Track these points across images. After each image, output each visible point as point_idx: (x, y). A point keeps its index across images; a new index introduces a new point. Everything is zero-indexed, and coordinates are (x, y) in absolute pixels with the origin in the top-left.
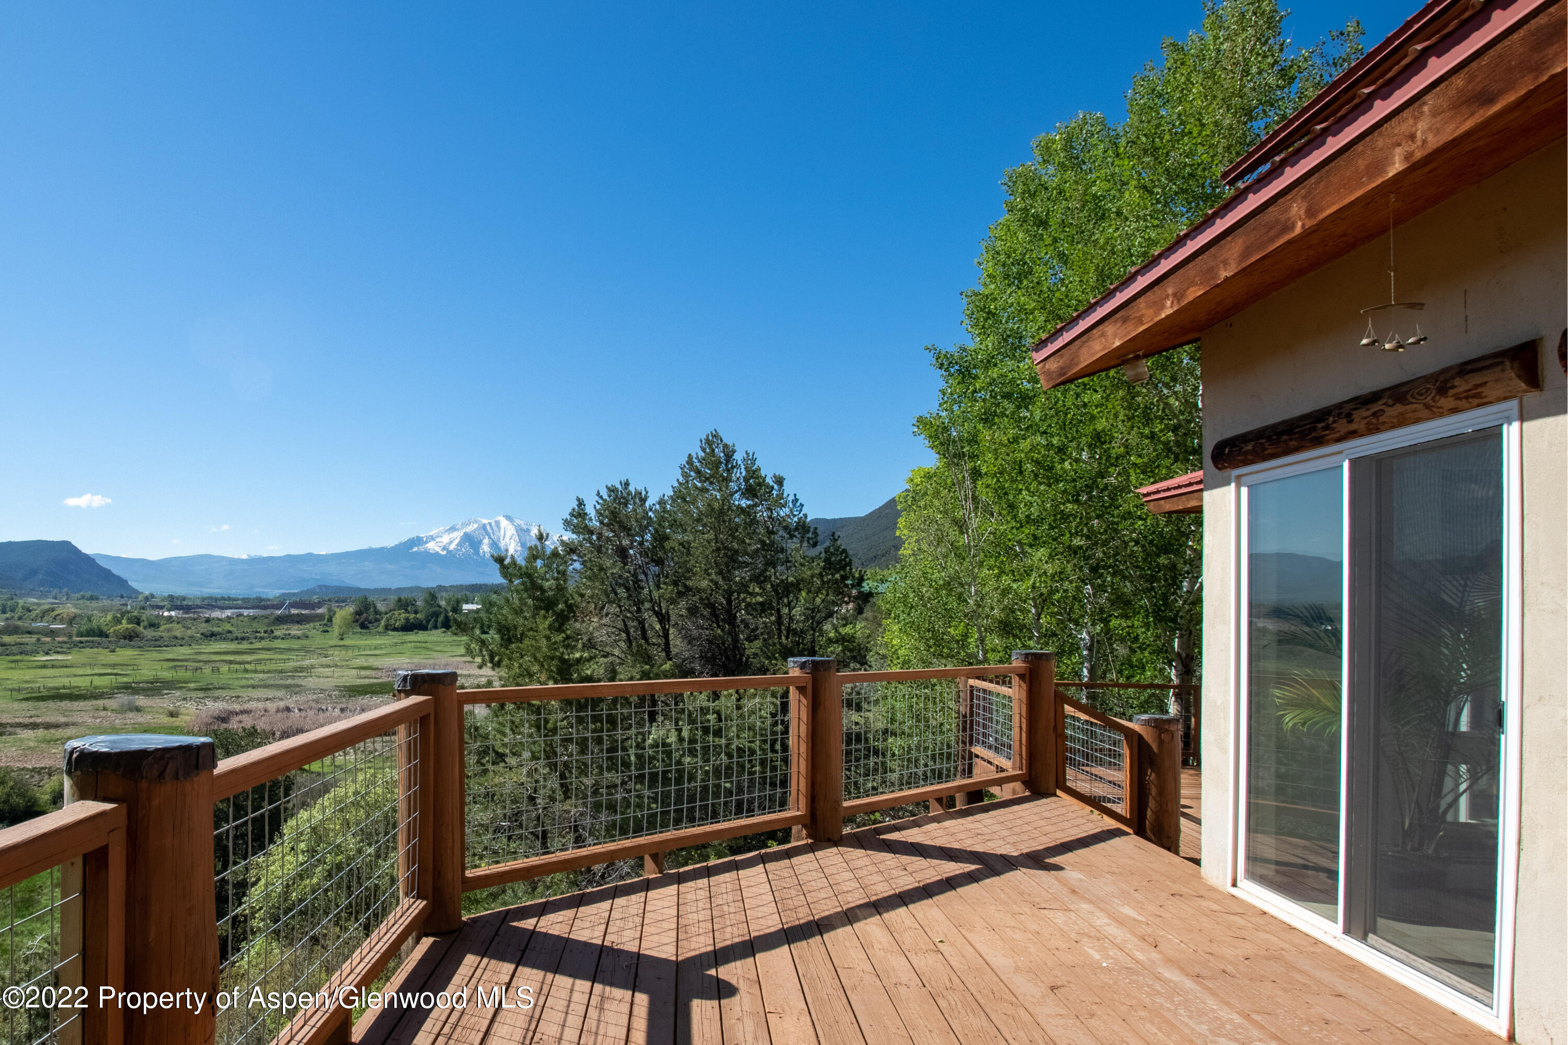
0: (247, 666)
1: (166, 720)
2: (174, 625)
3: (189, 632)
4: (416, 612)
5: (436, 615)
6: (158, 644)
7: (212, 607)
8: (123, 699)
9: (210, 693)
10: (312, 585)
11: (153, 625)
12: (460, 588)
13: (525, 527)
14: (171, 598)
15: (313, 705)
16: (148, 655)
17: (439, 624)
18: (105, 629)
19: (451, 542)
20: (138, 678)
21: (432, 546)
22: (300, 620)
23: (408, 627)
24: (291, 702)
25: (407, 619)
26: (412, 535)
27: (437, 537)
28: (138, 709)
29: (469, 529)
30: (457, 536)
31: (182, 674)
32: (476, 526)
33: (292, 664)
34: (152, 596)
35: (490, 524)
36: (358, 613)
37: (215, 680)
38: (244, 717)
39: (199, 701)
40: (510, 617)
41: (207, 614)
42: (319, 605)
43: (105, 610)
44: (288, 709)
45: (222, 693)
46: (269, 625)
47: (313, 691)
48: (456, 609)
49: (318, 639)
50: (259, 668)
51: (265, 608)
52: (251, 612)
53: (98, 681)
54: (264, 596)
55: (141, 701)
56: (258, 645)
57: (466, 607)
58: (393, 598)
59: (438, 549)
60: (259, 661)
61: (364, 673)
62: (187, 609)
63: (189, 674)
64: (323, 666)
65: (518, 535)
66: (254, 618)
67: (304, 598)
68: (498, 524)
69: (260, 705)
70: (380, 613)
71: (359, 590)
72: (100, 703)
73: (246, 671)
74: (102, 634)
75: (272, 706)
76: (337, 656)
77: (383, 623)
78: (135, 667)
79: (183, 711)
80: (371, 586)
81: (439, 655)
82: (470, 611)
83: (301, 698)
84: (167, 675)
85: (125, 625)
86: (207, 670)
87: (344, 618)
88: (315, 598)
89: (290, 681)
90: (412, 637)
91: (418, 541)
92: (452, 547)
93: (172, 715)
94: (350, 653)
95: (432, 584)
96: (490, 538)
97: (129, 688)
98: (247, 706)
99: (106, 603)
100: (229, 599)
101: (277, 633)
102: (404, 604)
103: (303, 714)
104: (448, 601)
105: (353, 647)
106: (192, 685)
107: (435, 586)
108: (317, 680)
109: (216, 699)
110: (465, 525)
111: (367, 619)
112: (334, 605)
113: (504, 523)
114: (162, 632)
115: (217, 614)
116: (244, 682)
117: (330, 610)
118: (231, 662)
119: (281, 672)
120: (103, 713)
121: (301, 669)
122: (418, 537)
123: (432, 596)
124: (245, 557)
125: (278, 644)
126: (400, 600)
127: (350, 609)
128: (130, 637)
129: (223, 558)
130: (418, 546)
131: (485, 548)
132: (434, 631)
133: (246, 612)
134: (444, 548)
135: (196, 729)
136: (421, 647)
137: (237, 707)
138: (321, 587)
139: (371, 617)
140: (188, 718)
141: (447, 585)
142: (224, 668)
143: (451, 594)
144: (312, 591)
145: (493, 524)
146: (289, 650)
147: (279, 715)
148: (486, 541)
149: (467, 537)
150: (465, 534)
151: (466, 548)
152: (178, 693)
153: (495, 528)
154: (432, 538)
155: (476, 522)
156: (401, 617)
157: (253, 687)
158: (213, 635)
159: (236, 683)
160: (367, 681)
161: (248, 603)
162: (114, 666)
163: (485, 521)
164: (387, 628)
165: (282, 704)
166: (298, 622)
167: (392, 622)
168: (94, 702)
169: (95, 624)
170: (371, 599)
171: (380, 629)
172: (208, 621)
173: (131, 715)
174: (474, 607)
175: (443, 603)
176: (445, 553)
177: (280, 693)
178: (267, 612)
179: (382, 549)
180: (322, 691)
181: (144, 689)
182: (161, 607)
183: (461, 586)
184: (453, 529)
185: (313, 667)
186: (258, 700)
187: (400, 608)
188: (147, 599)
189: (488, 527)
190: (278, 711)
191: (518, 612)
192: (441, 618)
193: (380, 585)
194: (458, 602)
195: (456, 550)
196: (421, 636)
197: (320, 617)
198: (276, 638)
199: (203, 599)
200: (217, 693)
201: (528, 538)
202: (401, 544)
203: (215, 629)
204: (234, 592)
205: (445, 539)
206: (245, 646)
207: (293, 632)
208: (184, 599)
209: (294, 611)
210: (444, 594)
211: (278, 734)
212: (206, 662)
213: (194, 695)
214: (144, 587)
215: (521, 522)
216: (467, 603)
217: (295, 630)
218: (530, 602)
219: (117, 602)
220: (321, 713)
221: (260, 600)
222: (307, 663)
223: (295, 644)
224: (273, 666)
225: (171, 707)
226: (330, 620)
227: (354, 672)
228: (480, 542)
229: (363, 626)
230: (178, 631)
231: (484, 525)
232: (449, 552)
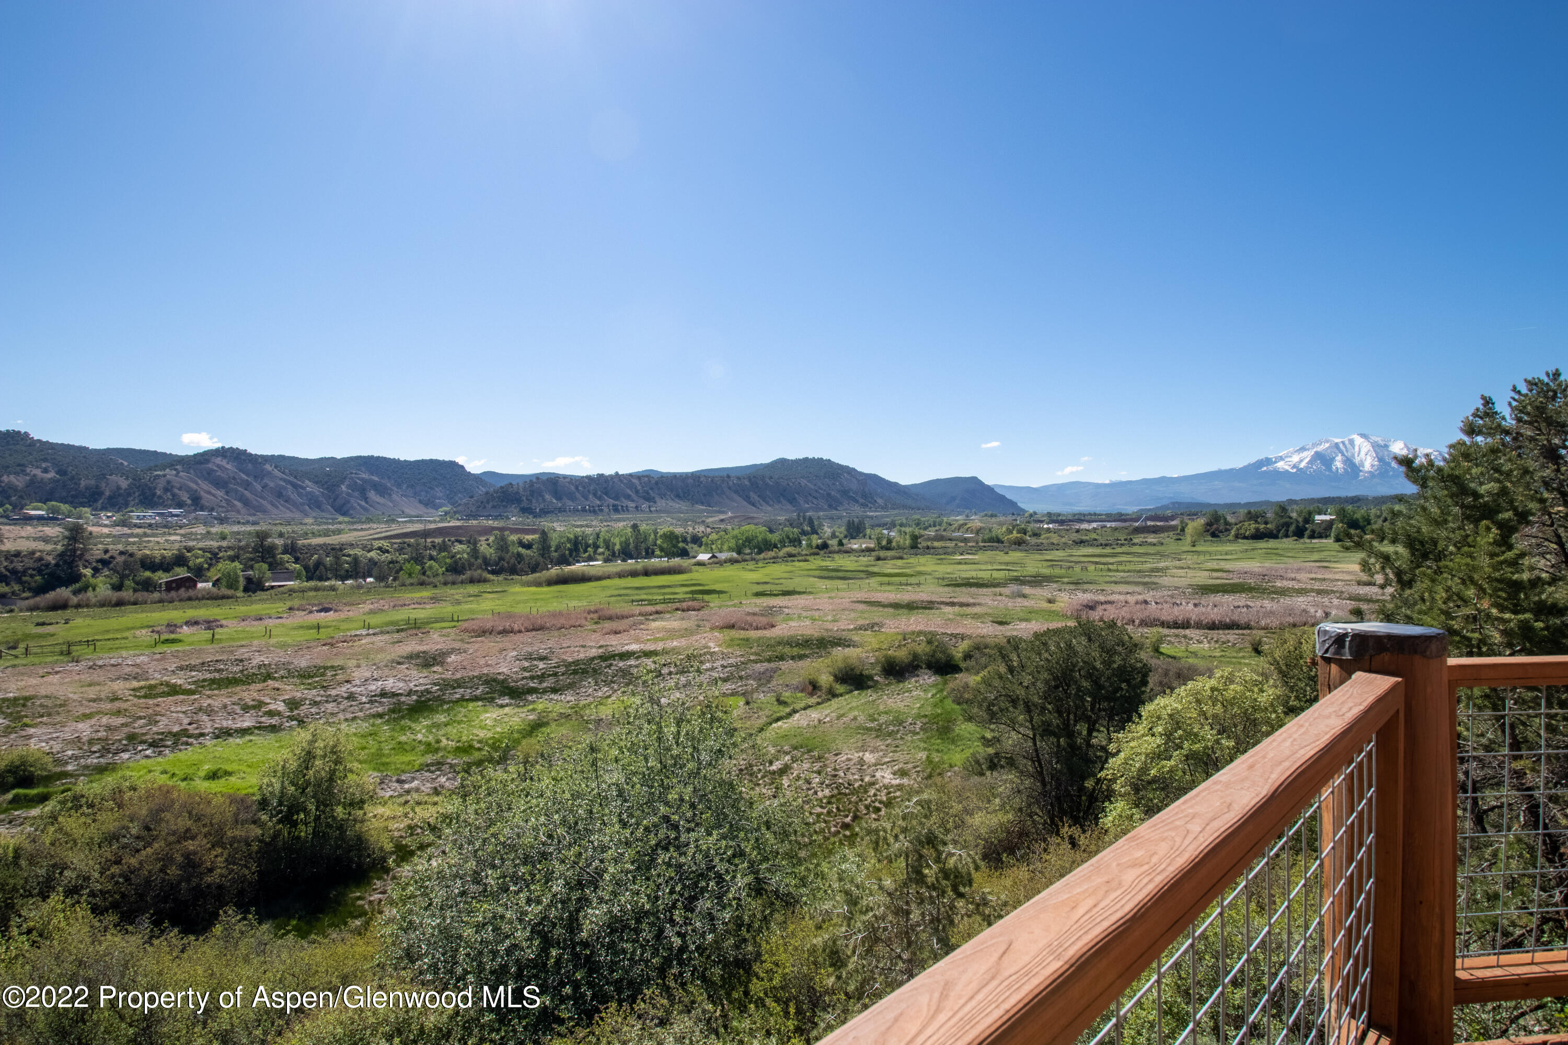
0: (1111, 567)
1: (1046, 605)
2: (1052, 535)
3: (1063, 540)
4: (1266, 523)
5: (1287, 525)
6: (1039, 548)
7: (1080, 521)
8: (1014, 588)
9: (1079, 587)
10: (1165, 502)
11: (1036, 535)
12: (1312, 501)
13: (1382, 443)
14: (1049, 514)
15: (1168, 599)
16: (1032, 556)
17: (1290, 533)
18: (1001, 537)
19: (1301, 461)
20: (1025, 573)
21: (1280, 465)
22: (1155, 530)
23: (1258, 536)
24: (1148, 596)
25: (1257, 529)
26: (1262, 457)
27: (1287, 457)
28: (1025, 596)
29: (1320, 448)
30: (1308, 455)
31: (1057, 571)
32: (1327, 445)
33: (1149, 566)
34: (1035, 513)
35: (1343, 443)
36: (1209, 524)
37: (1085, 577)
38: (1108, 607)
39: (1071, 592)
40: (1424, 529)
41: (1077, 526)
42: (1173, 518)
43: (1001, 524)
44: (1146, 602)
45: (1091, 587)
46: (1129, 534)
47: (1168, 588)
48: (1308, 519)
49: (1171, 545)
50: (1120, 568)
51: (1125, 521)
52: (1113, 524)
53: (996, 574)
54: (1123, 512)
55: (1027, 590)
56: (1119, 550)
57: (1319, 518)
58: (1243, 511)
59: (1287, 468)
60: (1120, 563)
61: (1215, 574)
62: (1062, 522)
63: (1063, 571)
64: (1176, 568)
65: (1375, 451)
66: (1116, 529)
67: (1160, 513)
68: (1352, 442)
69: (1122, 598)
70: (1230, 524)
71: (1209, 505)
72: (998, 590)
73: (1109, 570)
74: (999, 541)
75: (1131, 599)
76: (1190, 559)
77: (1233, 532)
78: (1023, 565)
79: (1058, 599)
80: (1221, 502)
81: (1291, 560)
82: (1323, 521)
83: (1158, 594)
84: (1046, 571)
85: (1015, 534)
86: (1078, 568)
87: (1195, 528)
88: (1169, 513)
89: (1147, 579)
90: (1262, 544)
91: (1268, 461)
92: (1302, 465)
93: (1050, 601)
94: (1202, 558)
95: (1281, 498)
96: (1343, 455)
97: (1018, 580)
98: (1110, 598)
99: (1002, 519)
100: (1095, 514)
101: (1135, 541)
102: (1253, 516)
103: (1160, 606)
104: (1300, 513)
105: (1204, 553)
106: (1066, 580)
107: (1284, 499)
108: (1171, 579)
109: (1085, 591)
110: (1314, 445)
111: (1217, 529)
112: (1186, 518)
113: (1358, 440)
114: (1042, 539)
115: (1085, 526)
116: (1108, 579)
117: (1182, 522)
118: (1097, 563)
119: (1139, 571)
120: (999, 598)
121: (1157, 570)
122: (1267, 458)
123: (1282, 509)
124: (1107, 482)
125: (1136, 549)
126: (1249, 513)
127: (1202, 521)
128: (1019, 544)
129: (1090, 484)
130: (1267, 465)
131: (1338, 464)
132: (1285, 540)
133: (1108, 525)
134: (1294, 467)
135: (1069, 613)
136: (1269, 554)
137: (1102, 598)
138: (1173, 503)
139: (1221, 528)
140: (1062, 605)
141: (1298, 498)
142: (1091, 568)
143: (1302, 507)
144: (1166, 507)
145: (1347, 442)
146: (1146, 554)
147: (1138, 606)
148: (1339, 458)
149: (1318, 456)
150: (1316, 453)
151: (1318, 465)
152: (1055, 585)
153: (1349, 446)
154: (1281, 458)
155: (1327, 441)
156: (1251, 527)
157: (1116, 583)
158: (1082, 542)
159: (1101, 579)
160: (1219, 582)
161: (1110, 517)
162: (1007, 564)
163: (1338, 440)
164: (1237, 537)
165: (1140, 598)
166: (1154, 532)
167: (1242, 531)
168: (993, 589)
169: (994, 534)
170: (1220, 513)
171: (1231, 537)
172: (1078, 531)
173: (1019, 600)
174: (1327, 518)
175: (1294, 515)
176: (1295, 470)
177: (1138, 589)
178: (1127, 524)
179: (1231, 470)
180: (1177, 588)
181: (1029, 582)
182: (1042, 522)
183: (1312, 499)
184: (1303, 449)
185: (1167, 568)
186: (1120, 593)
187: (1250, 519)
188: (1031, 515)
189: (1341, 445)
190: (1137, 603)
191: (1439, 523)
192: (1292, 528)
193: (1229, 501)
194: (1310, 513)
195: (1307, 467)
196: (1272, 543)
197: (1174, 528)
198: (1134, 544)
199: (1074, 515)
200: (1086, 587)
202: (1249, 465)
203: (1084, 538)
204: (1098, 510)
205: (1295, 459)
206: (1108, 550)
207: (1149, 540)
208: (1059, 515)
209: (1149, 523)
210: (1295, 507)
211: (1137, 622)
212: (1076, 563)
213: (1068, 587)
214: (1030, 508)
215: (1377, 439)
216: (1320, 514)
217: (1151, 538)
218: (1456, 510)
219: (1010, 518)
220: (1176, 608)
221: (1121, 515)
222: (1162, 565)
223: (1151, 550)
224: (1132, 567)
225: (1049, 596)
226: (1183, 530)
227: (1207, 574)
228: (1333, 459)
229: (1214, 535)
230: (1055, 539)
231: (1337, 444)
232: (1300, 470)
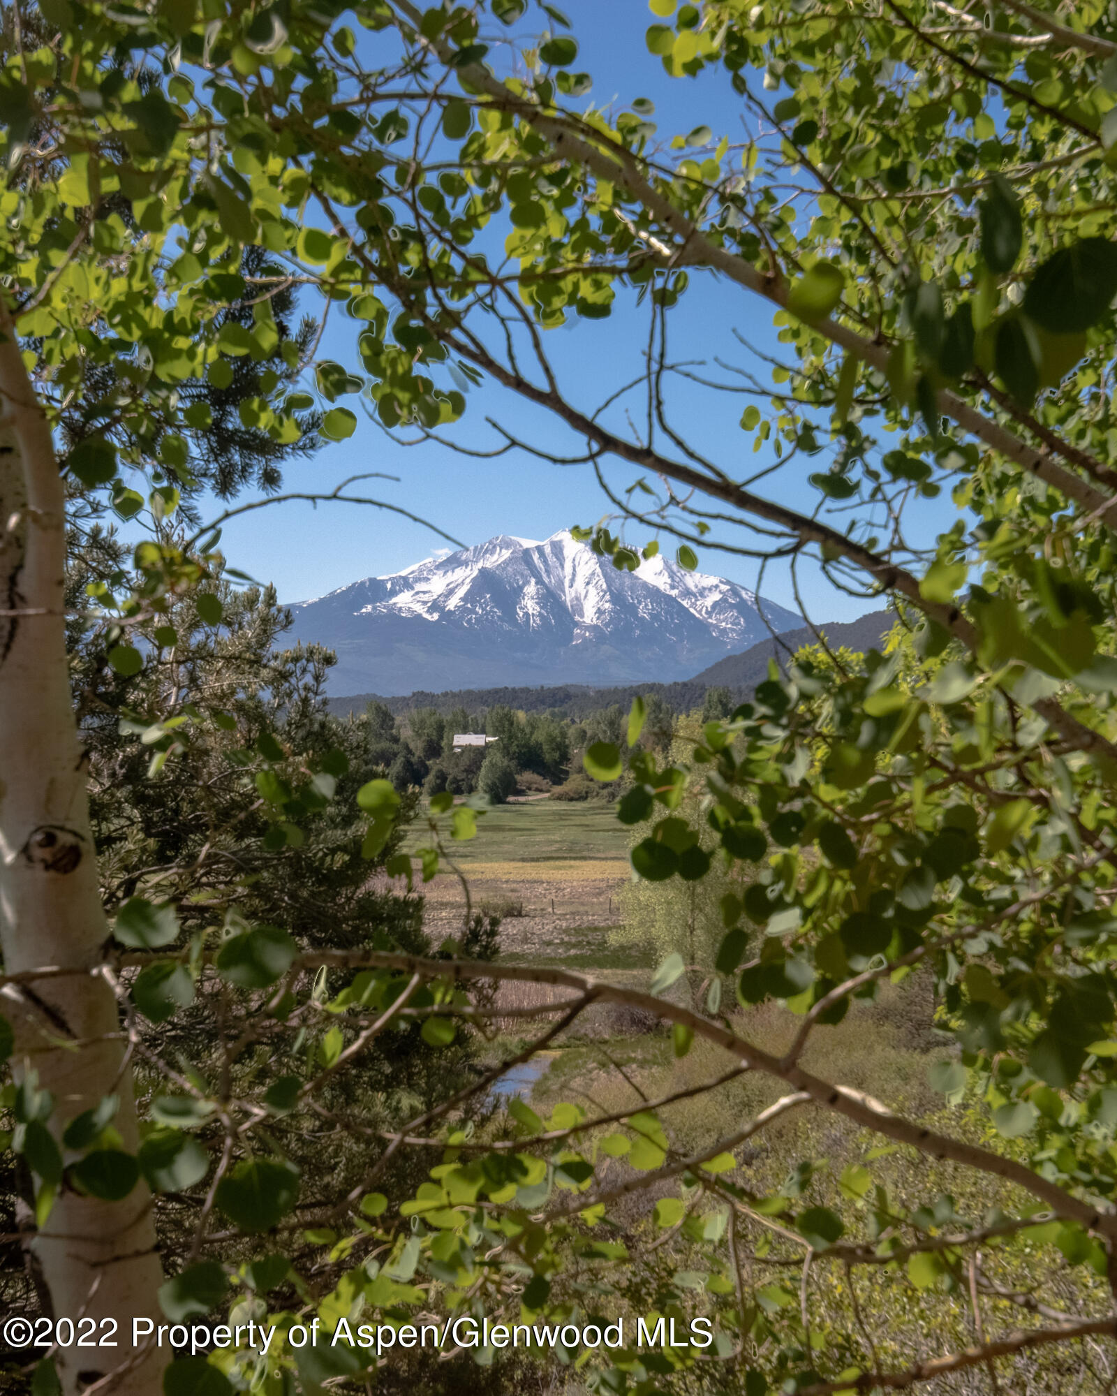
19: (450, 592)
21: (403, 600)
27: (418, 580)
29: (492, 561)
30: (464, 576)
32: (506, 554)
35: (540, 549)
48: (437, 745)
57: (460, 741)
59: (420, 609)
65: (605, 575)
68: (558, 548)
82: (467, 749)
91: (374, 590)
92: (453, 603)
95: (390, 689)
96: (540, 581)
104: (418, 727)
107: (393, 692)
110: (480, 552)
113: (574, 545)
122: (373, 581)
123: (384, 715)
130: (372, 601)
131: (529, 603)
134: (435, 606)
141: (421, 690)
143: (429, 709)
145: (548, 550)
148: (531, 589)
149: (486, 580)
150: (483, 571)
151: (485, 605)
153: (552, 560)
154: (405, 584)
155: (507, 544)
163: (528, 543)
174: (477, 740)
175: (406, 731)
176: (436, 616)
183: (456, 691)
184: (453, 562)
189: (536, 557)
194: (443, 728)
195: (462, 609)
201: (627, 581)
202: (333, 597)
205: (437, 585)
210: (412, 711)
216: (465, 730)
228: (518, 592)
231: (527, 552)
232: (446, 614)
